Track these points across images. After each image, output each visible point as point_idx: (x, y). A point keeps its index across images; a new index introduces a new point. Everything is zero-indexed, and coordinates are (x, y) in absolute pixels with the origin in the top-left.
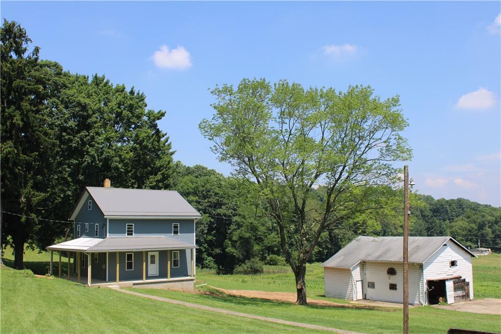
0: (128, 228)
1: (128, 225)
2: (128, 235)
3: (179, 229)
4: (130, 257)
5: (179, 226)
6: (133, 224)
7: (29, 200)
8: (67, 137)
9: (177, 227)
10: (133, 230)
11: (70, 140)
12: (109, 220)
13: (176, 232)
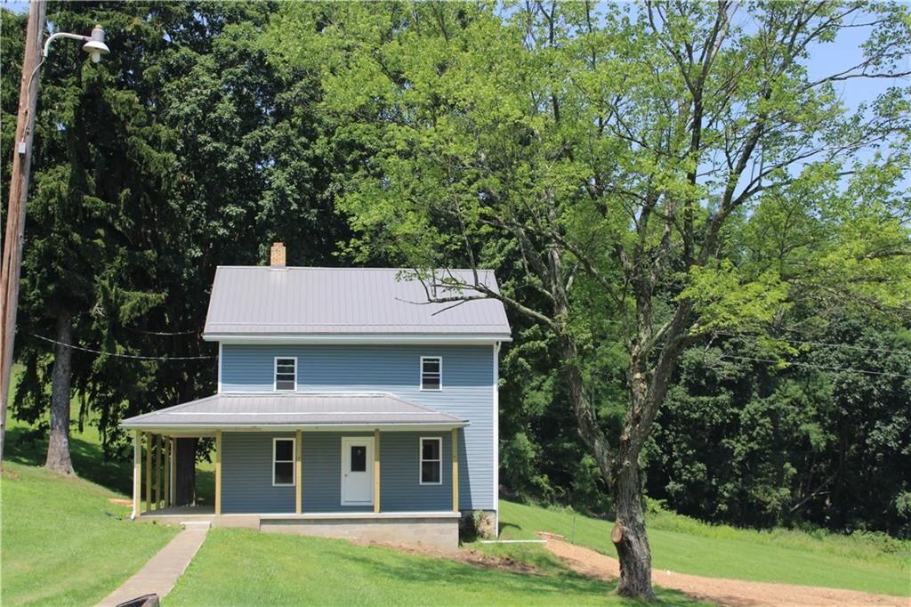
0: (279, 370)
1: (280, 362)
2: (278, 388)
3: (441, 372)
4: (285, 450)
5: (441, 363)
6: (296, 359)
7: (112, 310)
8: (209, 148)
9: (436, 368)
10: (296, 374)
11: (217, 155)
12: (223, 345)
13: (431, 382)
